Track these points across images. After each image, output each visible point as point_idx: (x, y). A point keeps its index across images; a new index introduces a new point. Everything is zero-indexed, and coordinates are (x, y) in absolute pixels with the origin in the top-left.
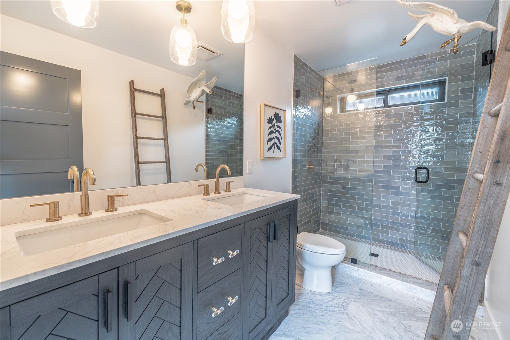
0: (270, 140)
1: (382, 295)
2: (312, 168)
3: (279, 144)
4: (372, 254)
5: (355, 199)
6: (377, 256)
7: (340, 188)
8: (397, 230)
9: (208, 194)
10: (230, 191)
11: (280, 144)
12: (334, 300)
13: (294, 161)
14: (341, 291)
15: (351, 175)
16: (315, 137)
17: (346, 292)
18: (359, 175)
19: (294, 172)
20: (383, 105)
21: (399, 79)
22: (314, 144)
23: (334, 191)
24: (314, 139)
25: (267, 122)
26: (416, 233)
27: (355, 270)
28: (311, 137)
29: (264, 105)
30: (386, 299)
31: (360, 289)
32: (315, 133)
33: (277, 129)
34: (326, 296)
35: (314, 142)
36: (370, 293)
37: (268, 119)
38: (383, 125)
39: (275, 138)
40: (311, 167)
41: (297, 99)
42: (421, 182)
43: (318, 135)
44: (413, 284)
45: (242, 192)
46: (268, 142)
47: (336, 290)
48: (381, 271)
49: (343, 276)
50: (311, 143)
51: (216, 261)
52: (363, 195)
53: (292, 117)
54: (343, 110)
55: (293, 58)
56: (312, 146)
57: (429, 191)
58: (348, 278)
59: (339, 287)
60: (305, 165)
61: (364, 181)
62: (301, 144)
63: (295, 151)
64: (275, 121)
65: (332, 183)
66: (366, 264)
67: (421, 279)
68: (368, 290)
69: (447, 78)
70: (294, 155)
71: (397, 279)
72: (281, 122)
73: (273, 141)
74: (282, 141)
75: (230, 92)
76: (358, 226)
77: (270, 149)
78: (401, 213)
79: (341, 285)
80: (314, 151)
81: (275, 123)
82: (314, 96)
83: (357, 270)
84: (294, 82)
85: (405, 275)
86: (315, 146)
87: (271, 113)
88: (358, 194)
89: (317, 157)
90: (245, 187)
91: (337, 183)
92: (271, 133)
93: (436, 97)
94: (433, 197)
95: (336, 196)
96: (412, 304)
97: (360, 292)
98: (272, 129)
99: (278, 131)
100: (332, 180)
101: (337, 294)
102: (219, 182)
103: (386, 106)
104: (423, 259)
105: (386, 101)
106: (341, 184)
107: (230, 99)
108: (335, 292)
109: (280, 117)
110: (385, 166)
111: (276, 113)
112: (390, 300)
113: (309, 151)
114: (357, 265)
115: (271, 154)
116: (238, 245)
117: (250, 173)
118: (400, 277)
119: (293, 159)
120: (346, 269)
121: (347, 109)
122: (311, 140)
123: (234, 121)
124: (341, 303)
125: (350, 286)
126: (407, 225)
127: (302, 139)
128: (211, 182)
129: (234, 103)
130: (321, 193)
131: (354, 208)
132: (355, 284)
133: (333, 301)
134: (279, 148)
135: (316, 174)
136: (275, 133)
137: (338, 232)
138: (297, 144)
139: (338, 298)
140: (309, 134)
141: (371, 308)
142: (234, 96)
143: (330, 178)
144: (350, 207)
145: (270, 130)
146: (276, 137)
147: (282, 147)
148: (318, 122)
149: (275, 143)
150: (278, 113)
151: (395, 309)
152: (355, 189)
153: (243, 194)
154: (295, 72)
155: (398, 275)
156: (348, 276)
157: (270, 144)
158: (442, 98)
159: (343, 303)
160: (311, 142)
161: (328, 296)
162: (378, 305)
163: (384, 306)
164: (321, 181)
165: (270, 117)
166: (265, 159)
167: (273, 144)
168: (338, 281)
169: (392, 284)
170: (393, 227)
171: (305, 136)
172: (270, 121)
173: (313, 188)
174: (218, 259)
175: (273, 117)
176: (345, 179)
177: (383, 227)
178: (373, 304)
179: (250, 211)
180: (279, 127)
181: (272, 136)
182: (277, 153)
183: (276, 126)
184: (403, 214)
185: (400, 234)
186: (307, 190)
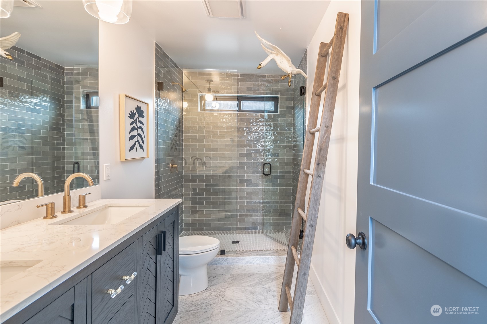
0: (132, 138)
1: (247, 273)
2: (176, 168)
3: (141, 143)
4: (234, 242)
5: (216, 194)
6: (238, 242)
7: (203, 185)
8: (250, 216)
9: (54, 216)
10: (85, 207)
11: (143, 142)
12: (212, 293)
13: (157, 161)
14: (216, 284)
15: (213, 172)
16: (177, 133)
17: (220, 283)
18: (220, 171)
19: (157, 173)
20: (237, 109)
21: (249, 89)
22: (176, 141)
23: (196, 189)
24: (176, 136)
25: (129, 116)
26: (263, 216)
27: (225, 259)
28: (173, 134)
29: (126, 96)
30: (251, 275)
31: (231, 275)
32: (177, 129)
33: (139, 125)
34: (204, 293)
35: (176, 139)
36: (239, 275)
37: (129, 113)
38: (238, 127)
39: (137, 136)
40: (173, 166)
41: (159, 91)
42: (267, 175)
43: (179, 132)
44: (267, 255)
45: (105, 205)
46: (130, 140)
47: (211, 285)
48: (245, 254)
49: (215, 270)
50: (173, 141)
51: (114, 293)
52: (223, 190)
53: (154, 112)
54: (203, 109)
55: (154, 45)
56: (174, 144)
57: (271, 181)
58: (219, 270)
59: (214, 280)
60: (168, 164)
61: (224, 177)
62: (163, 142)
63: (157, 149)
64: (137, 116)
65: (194, 181)
66: (232, 252)
67: (270, 250)
68: (237, 273)
69: (279, 96)
70: (157, 155)
71: (256, 256)
72: (143, 117)
73: (135, 139)
74: (145, 139)
75: (39, 58)
76: (220, 220)
77: (132, 148)
78: (253, 201)
79: (215, 278)
80: (176, 149)
81: (137, 118)
82: (175, 90)
83: (226, 259)
84: (156, 73)
85: (260, 250)
86: (177, 143)
87: (132, 106)
88: (219, 190)
89: (179, 156)
90: (103, 198)
91: (199, 181)
92: (133, 129)
93: (272, 109)
94: (273, 185)
95: (199, 194)
96: (267, 271)
97: (231, 278)
98: (134, 125)
99: (140, 128)
100: (194, 178)
101: (213, 288)
102: (70, 197)
103: (240, 110)
104: (269, 234)
105: (240, 105)
106: (203, 181)
107: (39, 69)
108: (211, 286)
109: (143, 111)
110: (241, 162)
111: (138, 106)
112: (254, 274)
113: (171, 149)
114: (225, 255)
115: (132, 155)
116: (132, 266)
117: (109, 179)
118: (258, 254)
119: (156, 159)
120: (217, 262)
121: (207, 108)
122: (173, 137)
123: (45, 101)
124: (219, 294)
125: (222, 276)
126: (257, 210)
127: (165, 137)
128: (58, 198)
129: (46, 76)
130: (183, 193)
131: (216, 203)
132: (226, 272)
133: (212, 295)
134: (142, 147)
135: (178, 174)
136: (137, 130)
137: (202, 230)
138: (160, 142)
139: (215, 290)
140: (171, 130)
141: (242, 287)
142: (45, 66)
143: (192, 176)
144: (213, 203)
145: (132, 126)
146: (139, 135)
147: (144, 146)
148: (179, 118)
149: (138, 141)
150: (140, 107)
151: (258, 279)
152: (216, 185)
153: (107, 207)
154: (156, 62)
155: (256, 252)
156: (219, 268)
157: (132, 142)
158: (276, 111)
159: (220, 293)
160: (174, 139)
161: (206, 293)
162: (247, 282)
163: (251, 280)
164: (182, 180)
165: (131, 111)
166: (128, 161)
167: (136, 142)
168: (211, 275)
169: (253, 261)
170: (248, 214)
171: (166, 133)
172: (132, 115)
173: (176, 189)
174: (116, 289)
175: (135, 111)
176: (207, 176)
177: (241, 215)
178: (243, 283)
179: (143, 225)
180: (141, 123)
181: (134, 133)
182: (139, 153)
183: (139, 121)
184: (254, 202)
185: (253, 219)
186: (170, 191)
